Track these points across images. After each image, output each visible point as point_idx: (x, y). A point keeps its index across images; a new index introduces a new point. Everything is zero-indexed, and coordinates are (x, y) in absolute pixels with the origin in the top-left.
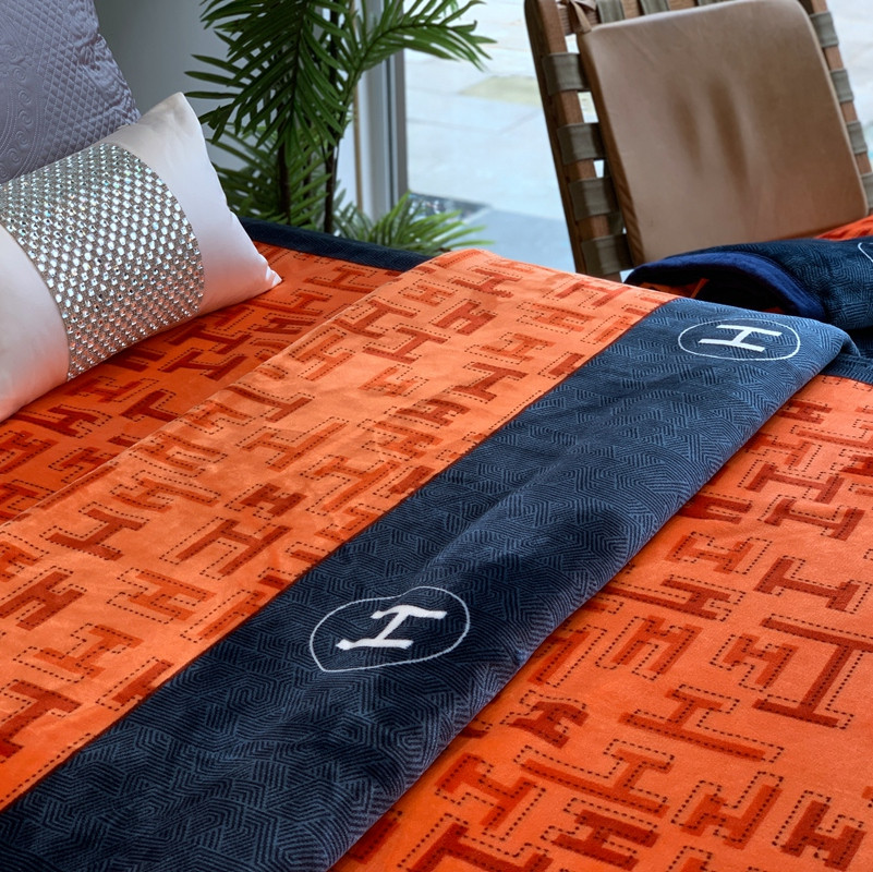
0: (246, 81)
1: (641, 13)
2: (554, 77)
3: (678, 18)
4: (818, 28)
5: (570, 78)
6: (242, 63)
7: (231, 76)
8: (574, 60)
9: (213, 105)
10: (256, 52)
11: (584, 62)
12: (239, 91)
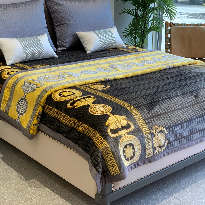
0: (130, 31)
5: (168, 32)
6: (130, 29)
7: (128, 31)
8: (169, 30)
9: (125, 34)
10: (132, 28)
12: (129, 33)
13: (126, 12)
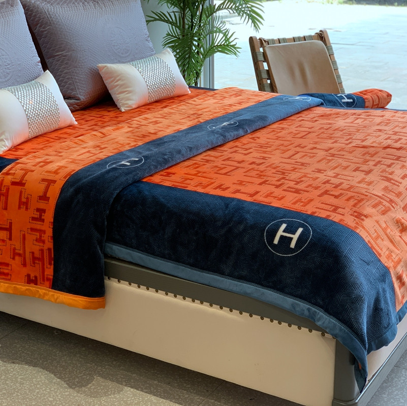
1: (280, 43)
2: (257, 57)
3: (290, 45)
4: (328, 50)
5: (261, 58)
8: (262, 54)
11: (264, 54)
13: (157, 18)
